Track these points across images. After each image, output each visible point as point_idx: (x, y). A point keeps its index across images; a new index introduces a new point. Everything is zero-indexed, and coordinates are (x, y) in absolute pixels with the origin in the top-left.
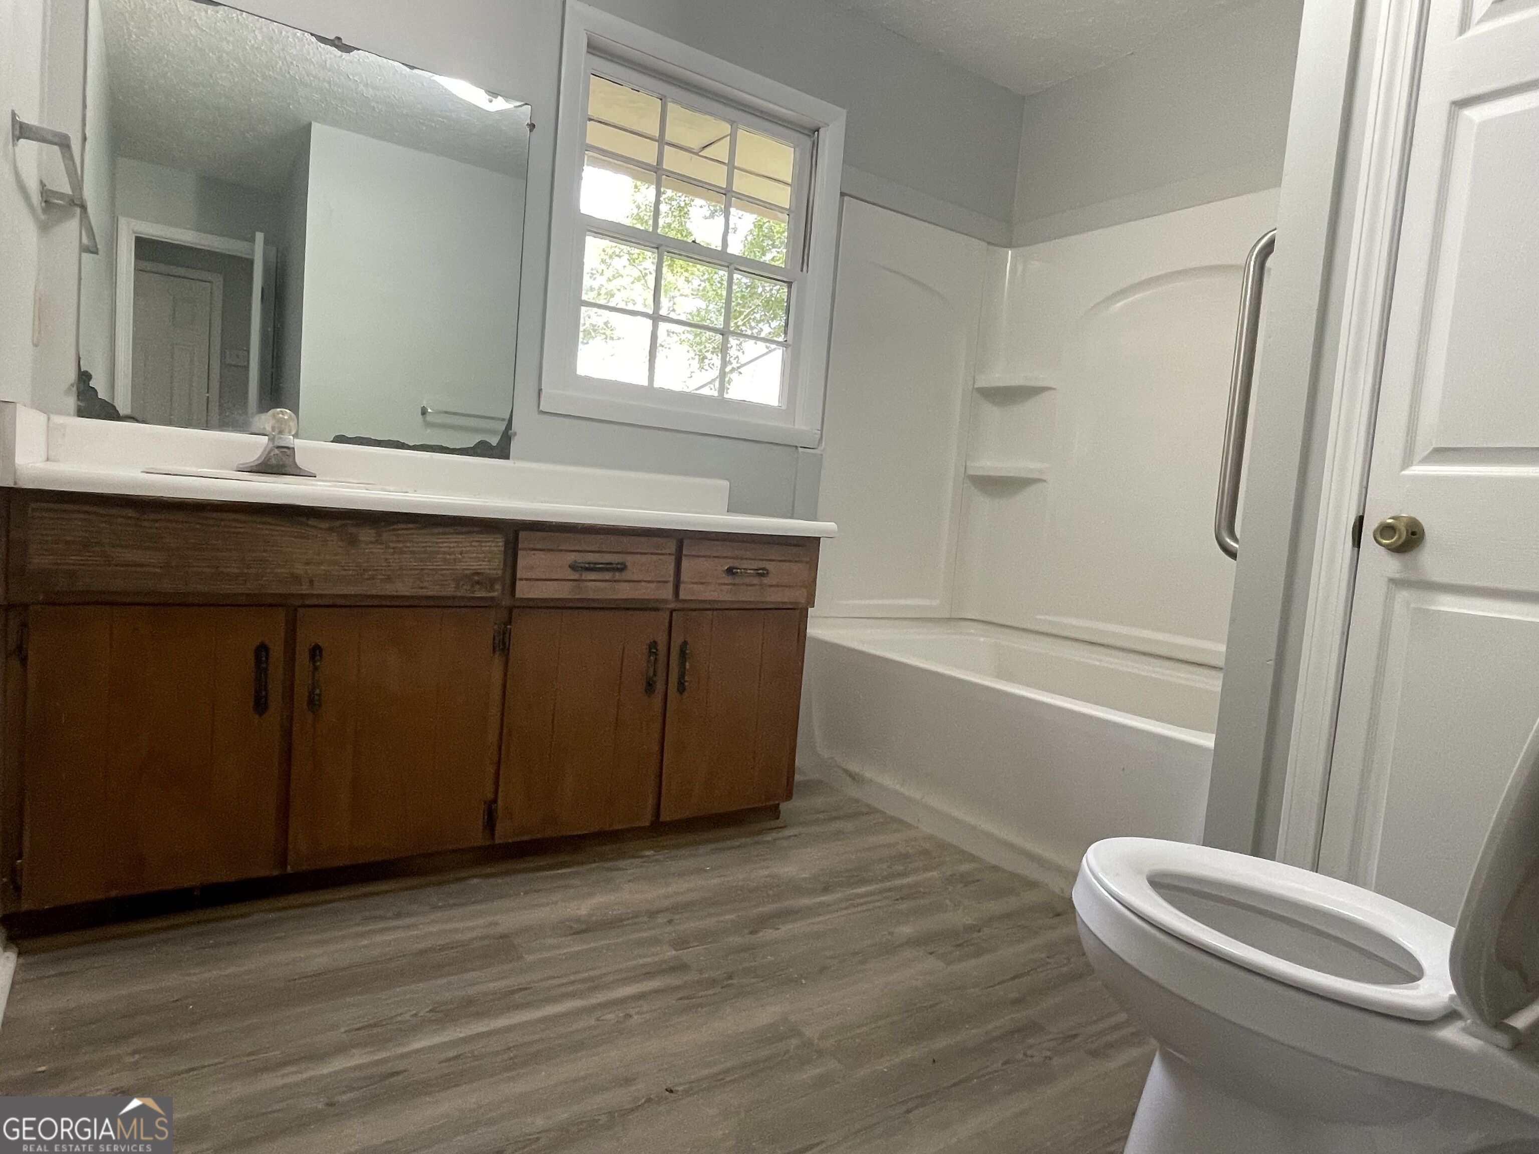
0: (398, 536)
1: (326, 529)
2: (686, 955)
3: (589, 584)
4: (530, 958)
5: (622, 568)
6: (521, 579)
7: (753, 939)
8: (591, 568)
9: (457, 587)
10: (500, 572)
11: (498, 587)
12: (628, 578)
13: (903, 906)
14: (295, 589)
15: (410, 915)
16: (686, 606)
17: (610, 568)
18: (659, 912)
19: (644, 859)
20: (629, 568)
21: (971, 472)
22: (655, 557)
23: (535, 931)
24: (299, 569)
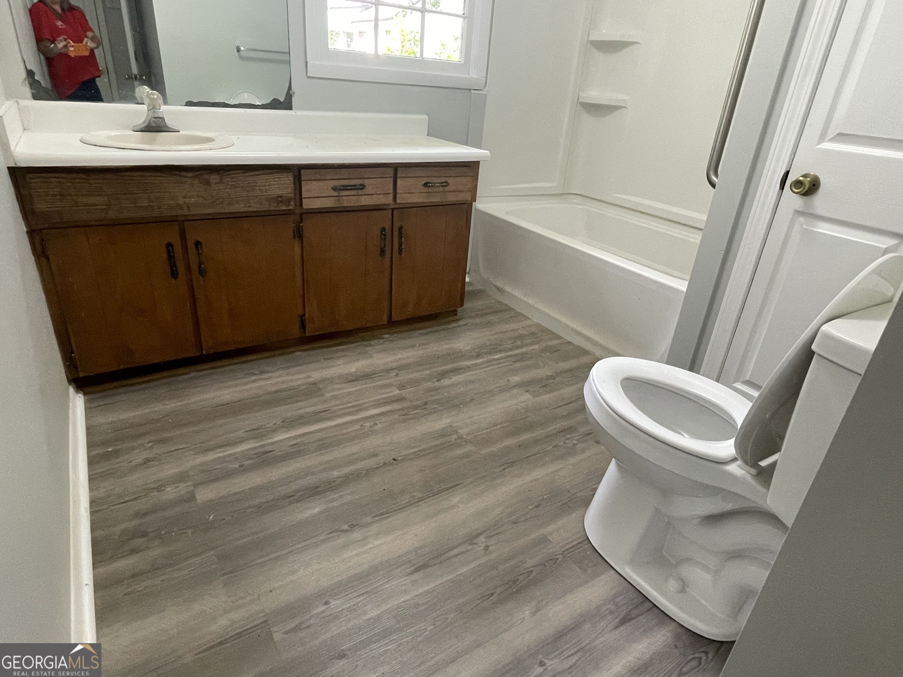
0: (232, 178)
1: (191, 177)
2: (405, 393)
3: (344, 198)
4: (328, 395)
5: (362, 187)
6: (305, 198)
7: (437, 384)
8: (345, 188)
9: (270, 205)
10: (293, 195)
11: (292, 203)
12: (366, 193)
13: (518, 365)
14: (180, 212)
15: (268, 372)
16: (401, 206)
17: (354, 188)
18: (392, 369)
19: (384, 340)
20: (367, 186)
21: (581, 100)
22: (382, 180)
23: (330, 380)
24: (181, 201)
